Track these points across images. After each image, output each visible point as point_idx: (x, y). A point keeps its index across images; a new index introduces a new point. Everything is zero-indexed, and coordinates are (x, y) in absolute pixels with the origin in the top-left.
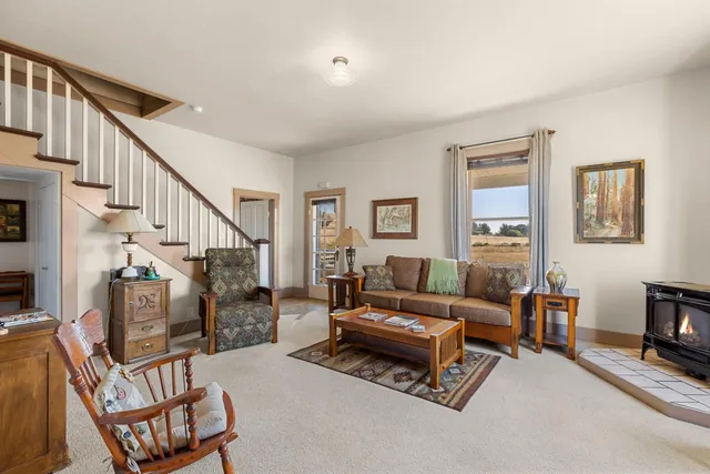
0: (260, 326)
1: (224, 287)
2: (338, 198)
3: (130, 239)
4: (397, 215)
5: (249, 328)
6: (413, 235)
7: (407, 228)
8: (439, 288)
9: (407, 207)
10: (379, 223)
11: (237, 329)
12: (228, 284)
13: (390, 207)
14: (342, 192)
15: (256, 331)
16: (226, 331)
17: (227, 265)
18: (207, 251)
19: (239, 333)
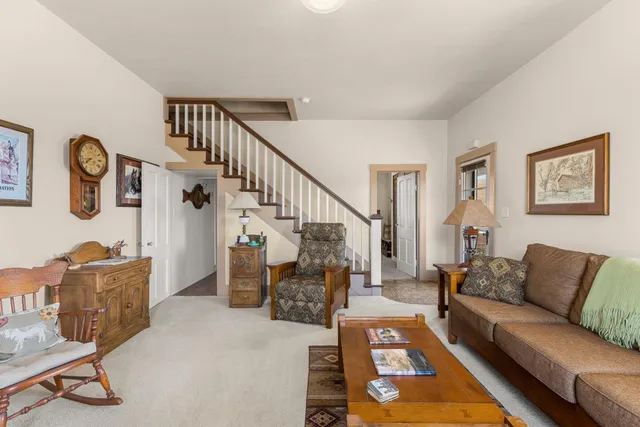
0: (311, 305)
1: (308, 260)
2: (488, 158)
3: (244, 214)
4: (568, 172)
5: (301, 304)
6: (598, 208)
7: (588, 195)
8: (607, 325)
9: (588, 156)
10: (538, 189)
11: (291, 303)
12: (312, 257)
13: (556, 161)
14: (490, 150)
15: (306, 308)
16: (282, 301)
17: (316, 239)
18: (304, 225)
19: (292, 308)
